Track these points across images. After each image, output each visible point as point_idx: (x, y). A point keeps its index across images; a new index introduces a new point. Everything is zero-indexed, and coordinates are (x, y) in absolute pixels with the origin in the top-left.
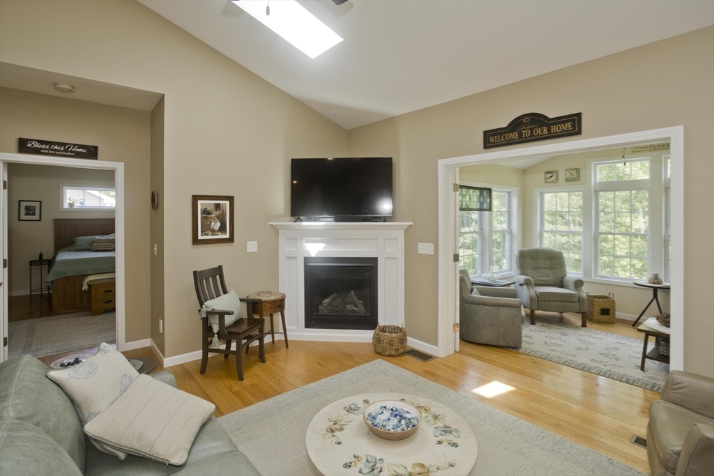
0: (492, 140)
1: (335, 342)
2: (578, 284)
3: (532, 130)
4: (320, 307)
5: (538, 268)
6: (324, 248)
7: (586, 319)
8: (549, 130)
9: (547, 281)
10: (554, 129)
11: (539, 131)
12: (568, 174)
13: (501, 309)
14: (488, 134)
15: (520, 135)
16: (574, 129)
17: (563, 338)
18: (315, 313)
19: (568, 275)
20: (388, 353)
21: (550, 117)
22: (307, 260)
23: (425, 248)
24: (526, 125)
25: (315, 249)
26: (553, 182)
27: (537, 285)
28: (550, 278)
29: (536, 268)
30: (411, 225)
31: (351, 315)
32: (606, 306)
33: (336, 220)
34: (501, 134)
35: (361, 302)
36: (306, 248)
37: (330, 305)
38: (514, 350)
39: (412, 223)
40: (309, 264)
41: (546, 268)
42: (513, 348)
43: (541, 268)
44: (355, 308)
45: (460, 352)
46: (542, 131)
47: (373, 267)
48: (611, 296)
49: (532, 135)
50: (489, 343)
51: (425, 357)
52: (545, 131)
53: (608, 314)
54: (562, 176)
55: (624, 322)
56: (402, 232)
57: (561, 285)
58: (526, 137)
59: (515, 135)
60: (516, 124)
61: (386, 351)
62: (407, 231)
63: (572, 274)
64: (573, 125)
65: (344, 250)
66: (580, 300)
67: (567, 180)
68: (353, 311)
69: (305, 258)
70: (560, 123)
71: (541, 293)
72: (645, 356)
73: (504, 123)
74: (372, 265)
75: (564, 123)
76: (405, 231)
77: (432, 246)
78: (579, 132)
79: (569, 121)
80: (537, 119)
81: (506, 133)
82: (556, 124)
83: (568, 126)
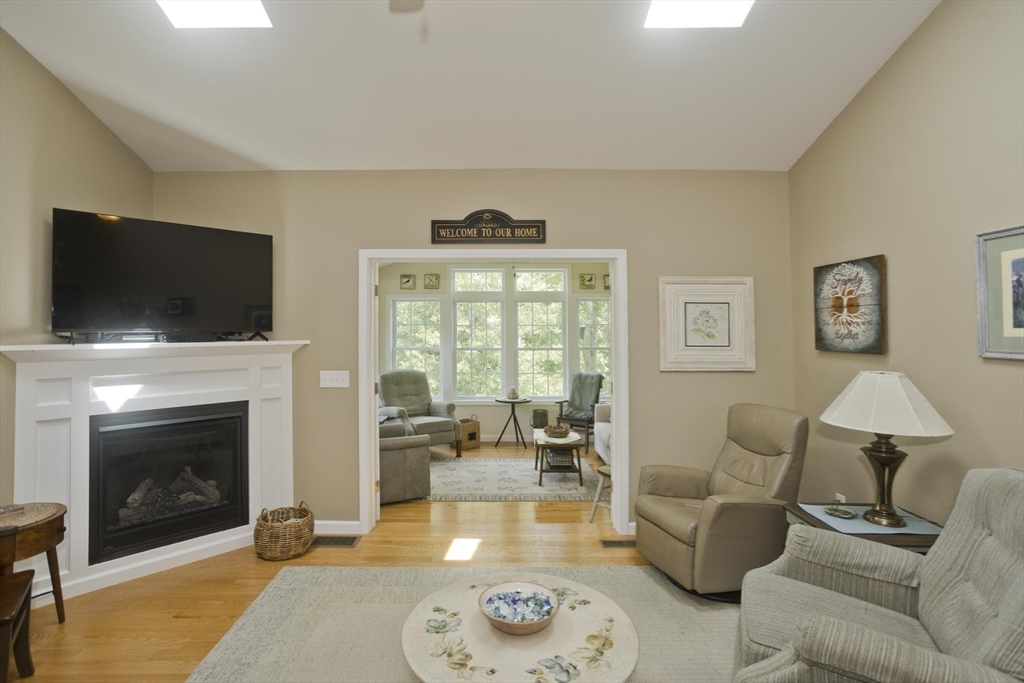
0: (443, 233)
1: (168, 571)
2: (451, 408)
3: (493, 229)
4: (123, 512)
5: (403, 395)
6: (139, 393)
7: (458, 448)
8: (513, 233)
9: (415, 410)
10: (518, 232)
11: (501, 231)
12: (428, 280)
13: (408, 451)
14: (437, 225)
15: (480, 233)
16: (539, 236)
17: (454, 473)
18: (110, 528)
19: (433, 401)
20: (292, 553)
21: (515, 218)
22: (95, 421)
23: (333, 379)
24: (487, 222)
25: (117, 398)
26: (410, 288)
27: (410, 416)
28: (417, 407)
29: (401, 396)
30: (305, 345)
31: (194, 509)
32: (471, 431)
33: (172, 338)
34: (455, 228)
35: (212, 482)
36: (95, 396)
37: (142, 504)
38: (423, 501)
39: (308, 342)
40: (102, 429)
41: (411, 395)
42: (421, 499)
43: (407, 395)
44: (199, 497)
45: (382, 521)
46: (505, 232)
47: (240, 417)
48: (474, 418)
49: (493, 236)
50: (394, 500)
51: (348, 541)
52: (509, 233)
53: (475, 438)
54: (420, 283)
55: (488, 444)
56: (290, 356)
57: (429, 413)
58: (486, 236)
59: (472, 232)
60: (475, 219)
61: (290, 551)
62: (297, 354)
63: (437, 398)
64: (538, 232)
65: (180, 393)
66: (456, 426)
67: (426, 287)
68: (195, 503)
69: (93, 419)
70: (525, 227)
71: (419, 426)
72: (542, 471)
73: (460, 215)
74: (240, 414)
75: (529, 227)
76: (294, 355)
77: (346, 374)
78: (543, 241)
79: (534, 227)
80: (500, 219)
81: (462, 227)
82: (520, 227)
83: (532, 232)
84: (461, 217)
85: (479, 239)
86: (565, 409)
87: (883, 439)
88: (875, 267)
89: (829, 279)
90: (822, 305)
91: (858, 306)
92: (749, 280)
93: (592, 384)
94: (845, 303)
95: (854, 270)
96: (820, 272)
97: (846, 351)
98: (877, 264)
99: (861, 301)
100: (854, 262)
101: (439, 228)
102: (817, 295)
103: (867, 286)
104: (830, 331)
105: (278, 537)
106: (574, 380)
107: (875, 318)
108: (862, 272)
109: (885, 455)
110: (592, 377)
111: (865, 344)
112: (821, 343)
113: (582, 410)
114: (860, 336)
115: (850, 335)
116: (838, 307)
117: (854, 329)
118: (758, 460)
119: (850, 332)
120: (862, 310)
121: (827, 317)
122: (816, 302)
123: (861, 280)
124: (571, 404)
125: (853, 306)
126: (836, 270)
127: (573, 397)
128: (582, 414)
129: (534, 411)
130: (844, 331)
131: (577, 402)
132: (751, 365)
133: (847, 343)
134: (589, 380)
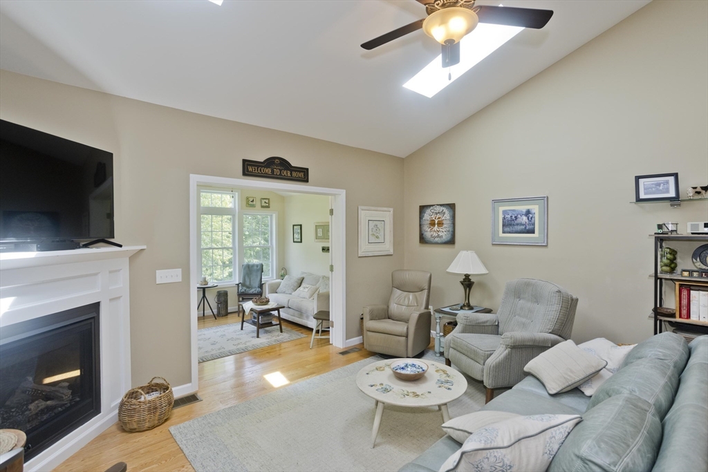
0: (250, 169)
3: (281, 171)
8: (291, 174)
10: (294, 174)
11: (285, 173)
14: (246, 163)
15: (273, 172)
16: (305, 178)
21: (293, 165)
23: (168, 276)
24: (277, 165)
30: (141, 250)
34: (258, 167)
39: (144, 247)
46: (287, 173)
47: (94, 318)
49: (280, 174)
52: (289, 174)
56: (126, 262)
58: (276, 175)
59: (268, 171)
60: (270, 162)
62: (133, 258)
64: (304, 175)
70: (298, 171)
73: (261, 158)
74: (94, 315)
75: (300, 172)
76: (130, 258)
77: (179, 271)
78: (307, 181)
79: (302, 172)
80: (284, 164)
81: (262, 167)
82: (296, 171)
83: (301, 175)
84: (262, 160)
85: (272, 176)
86: (240, 288)
87: (467, 276)
88: (451, 208)
89: (428, 211)
90: (424, 222)
91: (443, 224)
92: (392, 210)
93: (258, 270)
94: (436, 222)
95: (442, 208)
96: (423, 209)
97: (437, 243)
98: (452, 207)
99: (444, 222)
100: (441, 205)
101: (248, 165)
102: (421, 218)
103: (447, 215)
104: (428, 234)
105: (156, 408)
106: (244, 269)
107: (451, 229)
108: (445, 209)
109: (467, 283)
110: (257, 266)
111: (446, 240)
112: (423, 240)
113: (252, 288)
114: (444, 237)
115: (438, 236)
116: (432, 224)
117: (440, 234)
118: (411, 296)
119: (438, 235)
120: (445, 226)
121: (426, 228)
122: (420, 221)
123: (444, 213)
124: (243, 285)
125: (440, 224)
126: (432, 208)
127: (244, 279)
128: (253, 290)
129: (218, 292)
130: (435, 234)
131: (248, 283)
132: (391, 252)
133: (437, 239)
134: (255, 268)
